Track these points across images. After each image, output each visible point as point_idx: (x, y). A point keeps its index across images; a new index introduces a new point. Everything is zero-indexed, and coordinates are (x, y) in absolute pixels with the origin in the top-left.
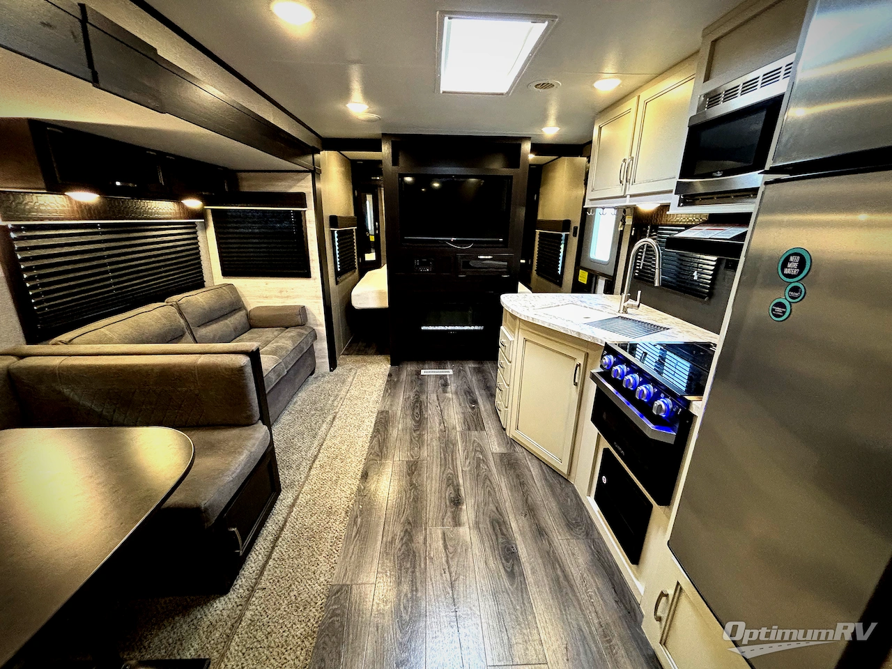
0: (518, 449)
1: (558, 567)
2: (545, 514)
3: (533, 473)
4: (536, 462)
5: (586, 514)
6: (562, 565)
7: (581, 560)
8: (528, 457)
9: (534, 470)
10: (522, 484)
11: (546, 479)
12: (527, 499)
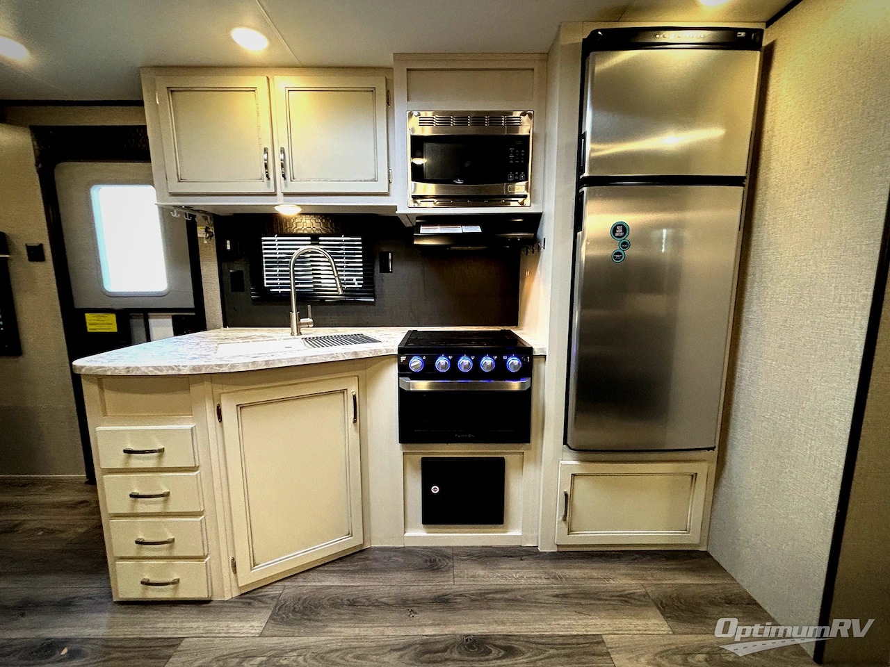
0: (270, 592)
1: (490, 595)
2: (412, 589)
3: (336, 584)
4: (312, 574)
5: (419, 549)
6: (489, 591)
7: (481, 572)
8: (300, 581)
9: (332, 582)
10: (353, 603)
11: (353, 572)
12: (386, 604)
